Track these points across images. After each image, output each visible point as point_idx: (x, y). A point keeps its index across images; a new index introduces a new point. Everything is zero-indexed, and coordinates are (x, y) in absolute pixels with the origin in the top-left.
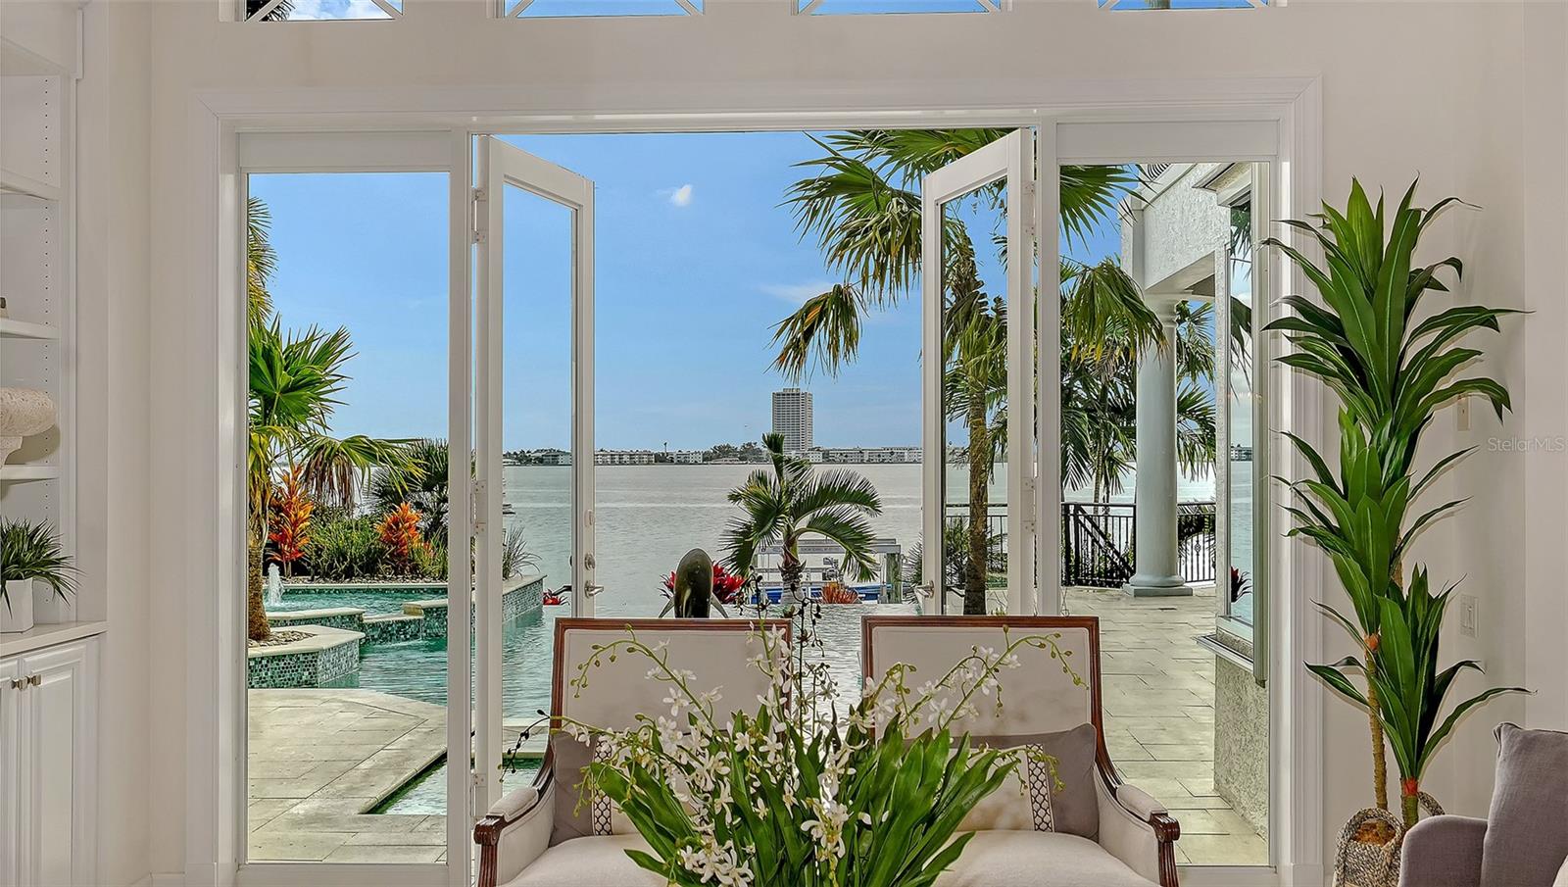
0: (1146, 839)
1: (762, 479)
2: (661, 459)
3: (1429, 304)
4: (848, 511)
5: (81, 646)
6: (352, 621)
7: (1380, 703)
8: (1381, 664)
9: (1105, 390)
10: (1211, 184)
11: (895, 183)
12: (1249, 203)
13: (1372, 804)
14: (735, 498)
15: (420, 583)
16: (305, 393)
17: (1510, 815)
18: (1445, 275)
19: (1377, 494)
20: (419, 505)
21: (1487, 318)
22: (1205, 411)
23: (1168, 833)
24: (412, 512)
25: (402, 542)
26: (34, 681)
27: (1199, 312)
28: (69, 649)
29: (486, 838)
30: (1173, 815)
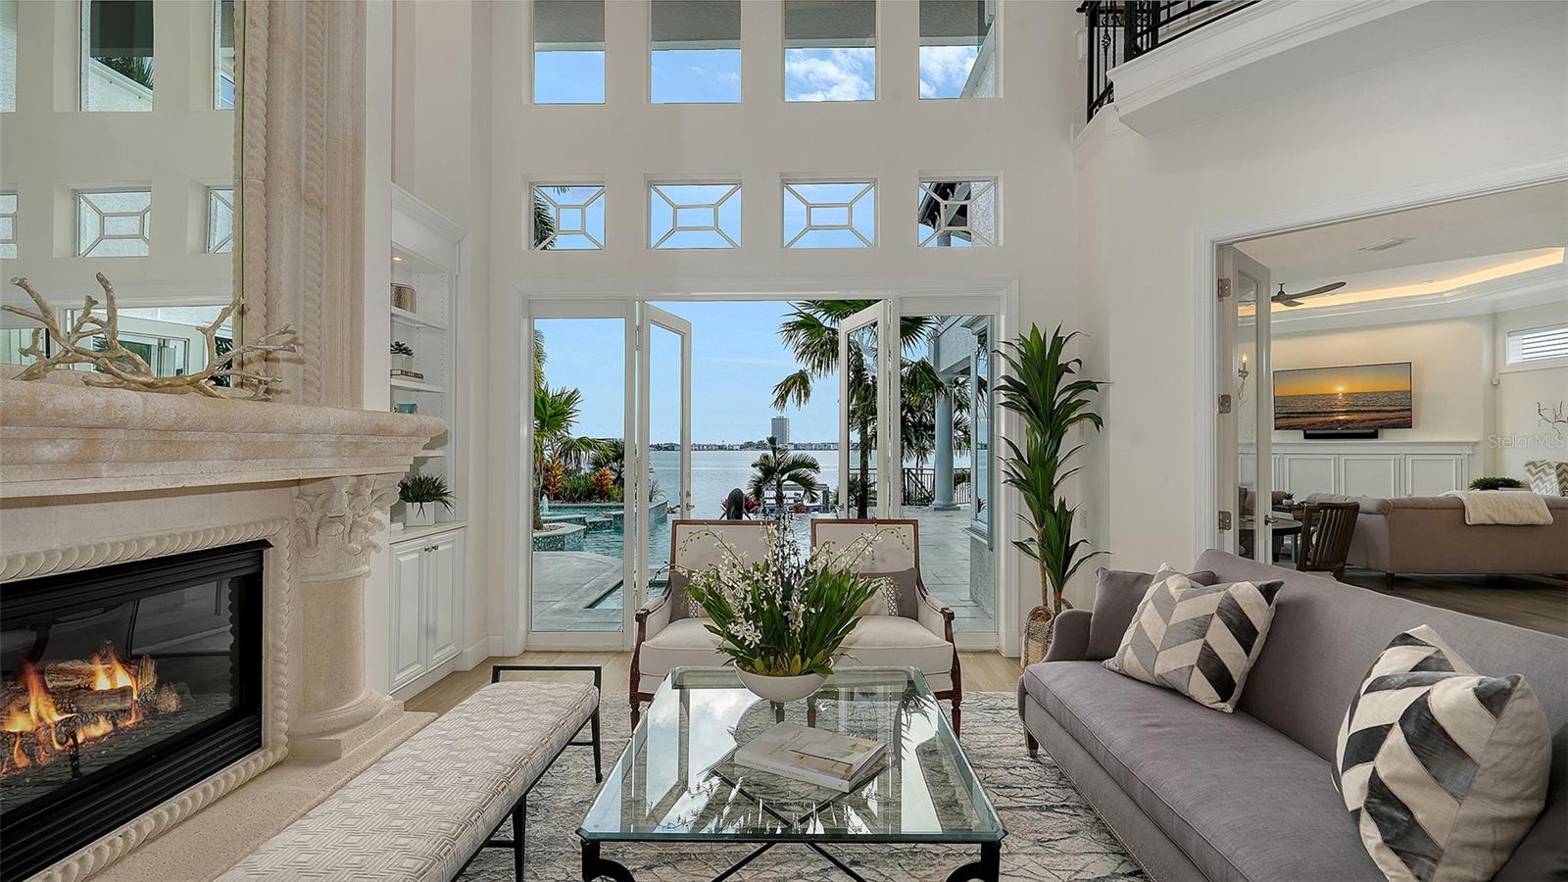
0: (940, 620)
1: (766, 457)
2: (721, 448)
3: (1067, 380)
4: (803, 472)
5: (457, 532)
6: (581, 521)
7: (1044, 558)
8: (1045, 541)
9: (921, 418)
10: (968, 325)
11: (827, 324)
12: (986, 334)
13: (1041, 604)
14: (754, 466)
15: (611, 504)
17: (1103, 610)
18: (1074, 366)
19: (1043, 464)
20: (611, 468)
21: (1091, 385)
22: (966, 427)
23: (949, 617)
24: (608, 472)
25: (602, 486)
26: (435, 548)
27: (963, 383)
28: (451, 533)
29: (641, 619)
30: (952, 609)
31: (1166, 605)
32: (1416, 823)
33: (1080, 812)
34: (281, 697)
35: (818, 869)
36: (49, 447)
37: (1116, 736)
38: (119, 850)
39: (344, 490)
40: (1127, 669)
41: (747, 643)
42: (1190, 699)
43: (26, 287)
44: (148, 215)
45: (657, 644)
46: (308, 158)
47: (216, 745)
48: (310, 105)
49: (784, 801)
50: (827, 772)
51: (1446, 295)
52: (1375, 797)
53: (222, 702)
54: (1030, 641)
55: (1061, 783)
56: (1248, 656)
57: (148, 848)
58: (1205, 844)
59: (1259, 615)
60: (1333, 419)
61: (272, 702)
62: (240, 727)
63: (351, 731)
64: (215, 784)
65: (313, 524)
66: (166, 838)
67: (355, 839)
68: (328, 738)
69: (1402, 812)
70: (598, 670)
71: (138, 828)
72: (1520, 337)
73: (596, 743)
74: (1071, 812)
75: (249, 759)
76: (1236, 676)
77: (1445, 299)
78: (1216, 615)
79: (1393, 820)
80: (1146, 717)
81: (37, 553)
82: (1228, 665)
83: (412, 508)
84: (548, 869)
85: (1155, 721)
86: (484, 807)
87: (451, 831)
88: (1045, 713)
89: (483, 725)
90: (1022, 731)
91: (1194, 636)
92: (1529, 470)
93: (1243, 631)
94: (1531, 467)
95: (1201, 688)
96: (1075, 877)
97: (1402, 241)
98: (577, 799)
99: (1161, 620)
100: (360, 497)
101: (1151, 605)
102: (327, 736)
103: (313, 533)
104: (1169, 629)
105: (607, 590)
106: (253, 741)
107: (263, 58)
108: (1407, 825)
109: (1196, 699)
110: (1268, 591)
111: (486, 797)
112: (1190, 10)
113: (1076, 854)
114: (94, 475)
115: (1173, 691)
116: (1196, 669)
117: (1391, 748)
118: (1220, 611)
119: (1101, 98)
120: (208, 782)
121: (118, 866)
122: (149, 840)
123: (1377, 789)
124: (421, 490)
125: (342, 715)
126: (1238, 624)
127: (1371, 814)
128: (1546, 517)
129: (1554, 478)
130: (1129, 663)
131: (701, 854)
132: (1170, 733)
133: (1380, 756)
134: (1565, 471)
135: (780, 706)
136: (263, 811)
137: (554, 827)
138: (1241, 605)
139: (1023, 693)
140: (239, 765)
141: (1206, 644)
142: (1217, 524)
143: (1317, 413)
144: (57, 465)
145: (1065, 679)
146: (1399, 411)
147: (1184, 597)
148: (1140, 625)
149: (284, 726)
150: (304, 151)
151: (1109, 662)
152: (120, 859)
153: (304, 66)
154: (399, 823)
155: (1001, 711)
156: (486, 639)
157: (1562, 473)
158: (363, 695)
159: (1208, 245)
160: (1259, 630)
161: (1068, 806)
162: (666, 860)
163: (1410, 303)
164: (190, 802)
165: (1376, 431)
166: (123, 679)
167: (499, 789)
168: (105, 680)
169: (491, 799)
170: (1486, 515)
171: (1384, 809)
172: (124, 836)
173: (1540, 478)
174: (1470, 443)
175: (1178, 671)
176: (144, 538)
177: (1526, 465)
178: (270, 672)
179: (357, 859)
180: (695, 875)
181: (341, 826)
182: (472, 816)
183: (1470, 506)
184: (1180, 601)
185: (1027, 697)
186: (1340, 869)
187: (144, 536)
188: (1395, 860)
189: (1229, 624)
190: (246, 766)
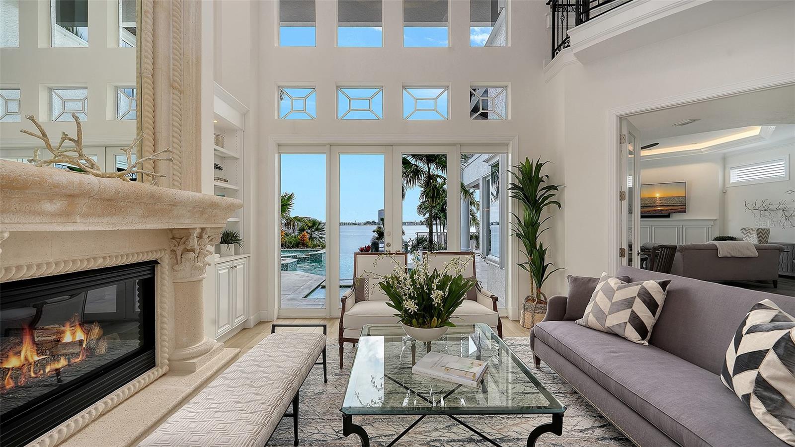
1: (380, 228)
2: (355, 224)
3: (542, 185)
5: (245, 259)
6: (295, 257)
7: (531, 271)
8: (533, 263)
10: (486, 161)
11: (413, 162)
12: (499, 163)
13: (530, 294)
14: (374, 232)
15: (308, 249)
16: (285, 207)
18: (545, 179)
19: (533, 226)
20: (307, 232)
21: (555, 188)
22: (473, 213)
23: (495, 300)
24: (306, 234)
25: (304, 240)
26: (236, 267)
27: (472, 192)
28: (242, 260)
29: (343, 301)
30: (496, 296)
31: (609, 293)
32: (786, 400)
33: (568, 395)
34: (164, 341)
35: (445, 426)
36: (49, 204)
37: (595, 357)
38: (87, 421)
39: (195, 235)
40: (590, 324)
41: (410, 311)
42: (625, 339)
43: (34, 121)
44: (86, 101)
45: (352, 313)
46: (173, 65)
47: (133, 366)
48: (174, 38)
49: (421, 391)
50: (463, 377)
51: (702, 150)
52: (759, 387)
53: (135, 344)
54: (525, 312)
55: (555, 381)
56: (654, 317)
57: (102, 419)
58: (660, 412)
59: (659, 297)
60: (656, 209)
61: (160, 343)
62: (143, 356)
63: (200, 358)
64: (134, 385)
65: (179, 253)
66: (110, 414)
67: (219, 415)
68: (189, 362)
69: (777, 395)
70: (325, 326)
71: (96, 409)
72: (736, 170)
73: (324, 363)
74: (564, 396)
75: (149, 372)
76: (649, 327)
77: (702, 152)
78: (637, 297)
79: (772, 400)
80: (608, 348)
81: (41, 263)
82: (644, 322)
83: (224, 247)
84: (308, 428)
85: (612, 350)
86: (283, 396)
87: (269, 410)
88: (547, 346)
89: (272, 354)
90: (532, 356)
91: (626, 308)
92: (742, 232)
93: (651, 304)
94: (744, 230)
95: (631, 333)
96: (574, 429)
97: (694, 121)
98: (316, 391)
99: (607, 300)
100: (202, 239)
101: (600, 293)
102: (189, 360)
103: (179, 257)
104: (613, 304)
105: (312, 289)
106: (151, 364)
107: (151, 11)
108: (781, 402)
109: (629, 339)
110: (664, 285)
111: (283, 392)
112: (599, 5)
113: (572, 417)
114: (73, 221)
115: (616, 335)
116: (628, 324)
117: (769, 362)
118: (639, 295)
119: (559, 46)
120: (130, 385)
121: (86, 429)
122: (102, 415)
123: (760, 382)
124: (229, 238)
125: (195, 350)
126: (648, 301)
127: (758, 397)
128: (755, 253)
129: (755, 236)
130: (591, 321)
131: (385, 419)
132: (622, 356)
133: (762, 366)
134: (760, 232)
135: (429, 343)
136: (159, 399)
137: (307, 406)
138: (650, 292)
139: (533, 337)
140: (145, 375)
141: (633, 311)
142: (619, 254)
143: (650, 206)
144: (53, 215)
145: (559, 330)
146: (681, 206)
147: (619, 288)
148: (596, 302)
149: (166, 355)
150: (172, 61)
151: (579, 321)
152: (87, 425)
153: (171, 18)
154: (240, 406)
155: (517, 346)
156: (259, 312)
157: (759, 233)
158: (205, 340)
159: (615, 117)
160: (659, 304)
161: (561, 393)
162: (367, 422)
163: (686, 154)
164: (121, 395)
165: (669, 214)
166: (80, 335)
167: (288, 387)
168: (70, 335)
169: (285, 393)
170: (728, 252)
171: (766, 394)
172: (89, 413)
173: (748, 235)
174: (712, 220)
175: (619, 325)
176: (96, 257)
177: (742, 230)
178: (159, 327)
179: (222, 426)
180: (383, 430)
181: (210, 408)
182: (277, 402)
183: (720, 248)
184: (617, 290)
185: (535, 339)
186: (742, 425)
187: (97, 256)
188: (775, 421)
189: (644, 302)
190: (149, 376)
